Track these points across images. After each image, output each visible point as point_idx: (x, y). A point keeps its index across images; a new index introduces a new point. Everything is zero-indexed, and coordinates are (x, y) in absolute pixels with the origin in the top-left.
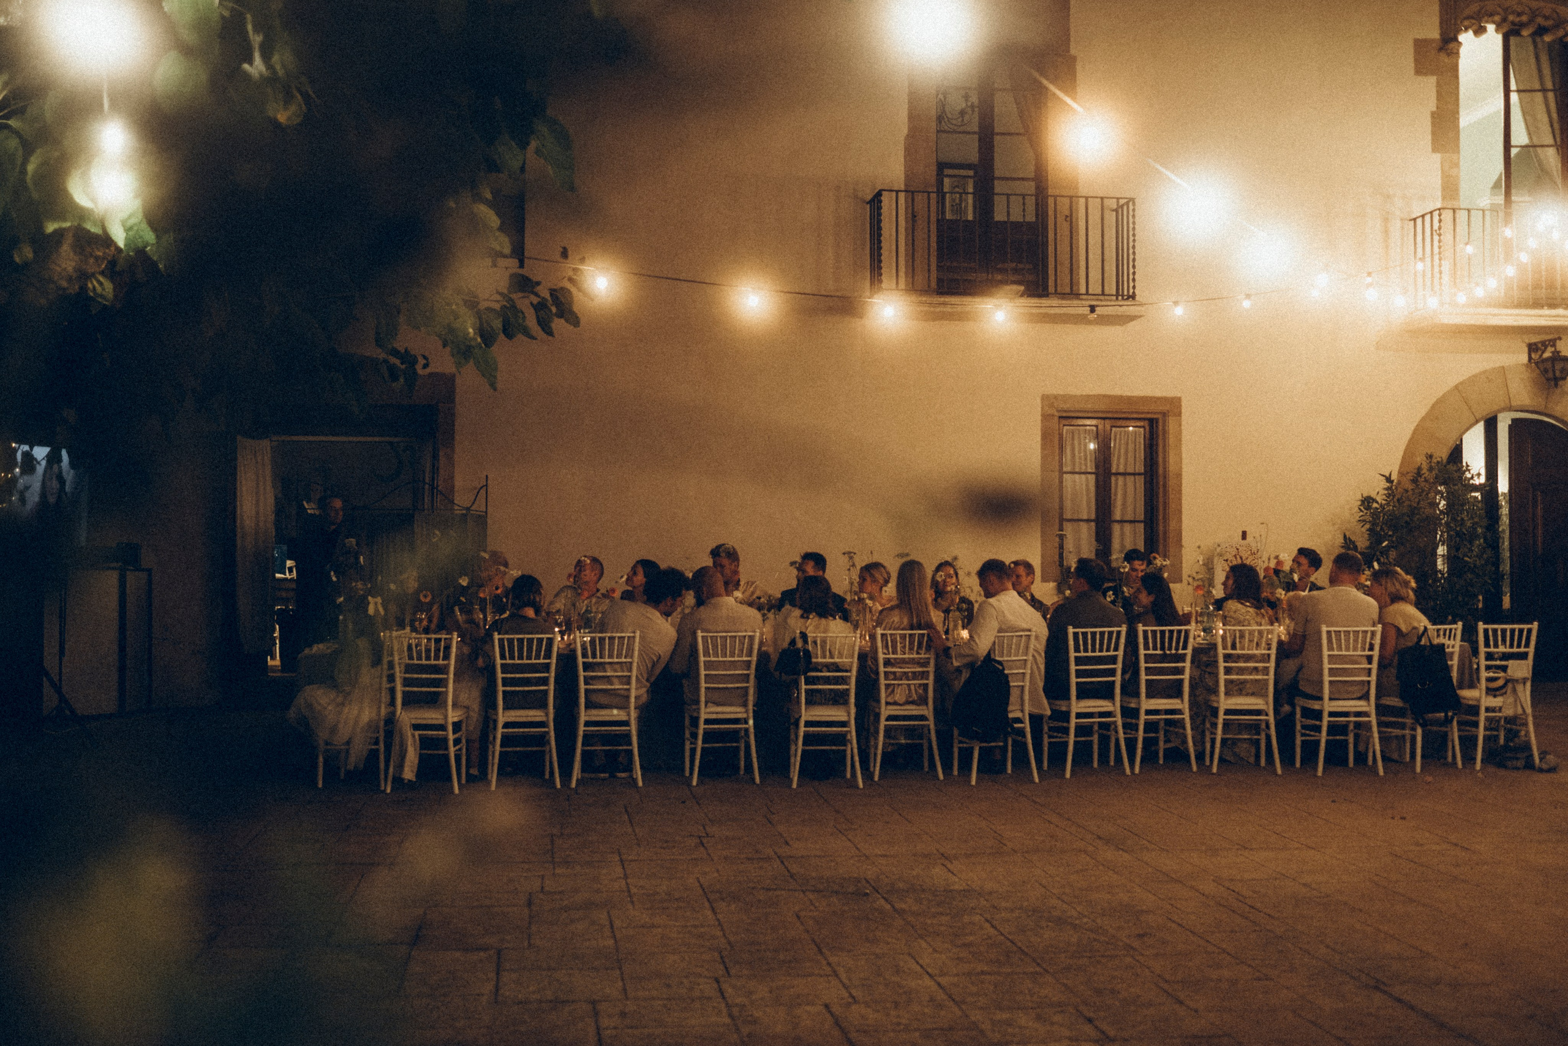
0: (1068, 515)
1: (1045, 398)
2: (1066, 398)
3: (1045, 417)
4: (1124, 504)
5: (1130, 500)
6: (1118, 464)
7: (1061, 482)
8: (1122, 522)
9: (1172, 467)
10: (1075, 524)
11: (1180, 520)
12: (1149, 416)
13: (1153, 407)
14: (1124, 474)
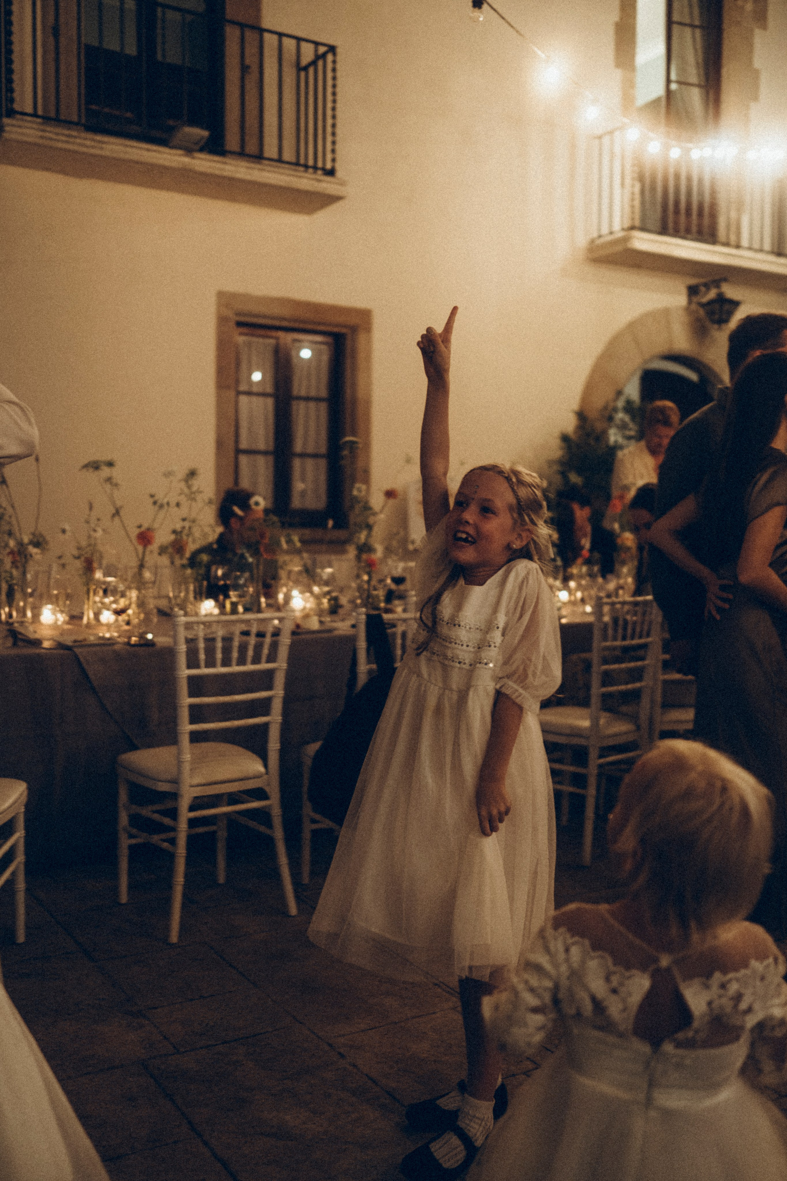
0: (244, 445)
1: (220, 294)
2: (247, 297)
3: (222, 320)
4: (306, 432)
5: (312, 433)
6: (300, 388)
7: (237, 403)
8: (302, 455)
9: (361, 394)
10: (252, 457)
11: (368, 457)
12: (336, 330)
13: (341, 319)
14: (307, 399)
